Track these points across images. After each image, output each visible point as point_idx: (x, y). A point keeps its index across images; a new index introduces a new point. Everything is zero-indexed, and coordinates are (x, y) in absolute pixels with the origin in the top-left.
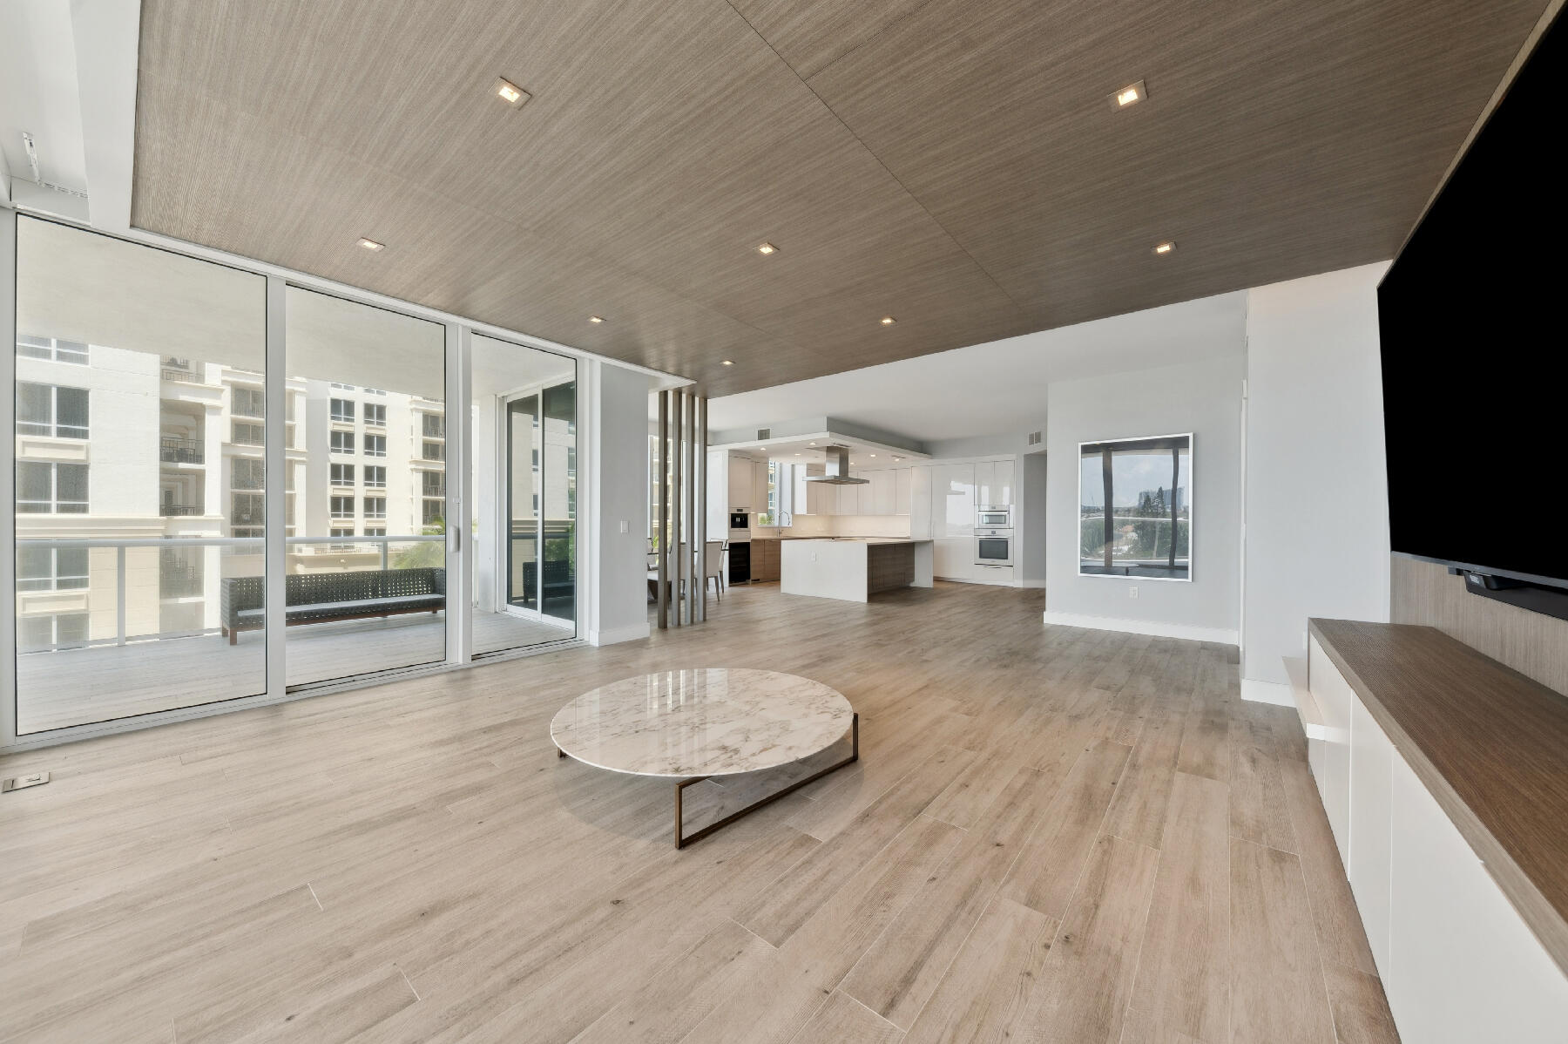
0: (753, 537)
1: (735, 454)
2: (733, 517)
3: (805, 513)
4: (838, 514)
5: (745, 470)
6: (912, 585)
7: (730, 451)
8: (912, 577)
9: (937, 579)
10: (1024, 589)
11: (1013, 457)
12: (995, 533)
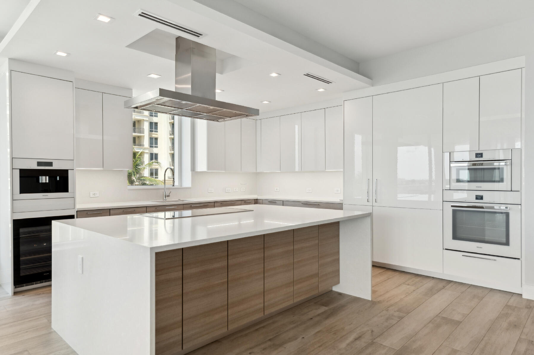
12: (481, 198)
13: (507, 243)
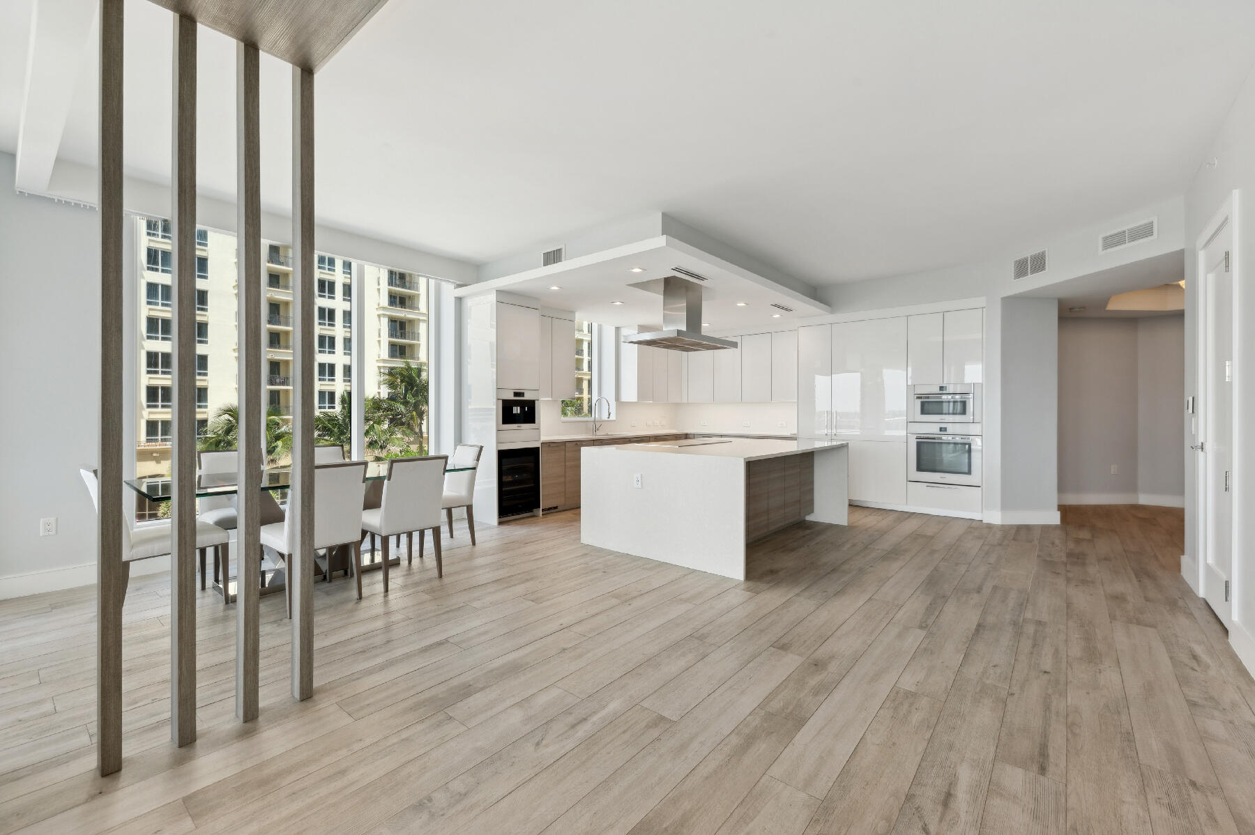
0: (544, 438)
1: (507, 298)
2: (507, 406)
3: (635, 400)
4: (685, 400)
5: (528, 326)
6: (809, 518)
7: (500, 292)
8: (809, 506)
9: (853, 506)
10: (1002, 525)
11: (981, 301)
12: (945, 429)
13: (969, 473)
